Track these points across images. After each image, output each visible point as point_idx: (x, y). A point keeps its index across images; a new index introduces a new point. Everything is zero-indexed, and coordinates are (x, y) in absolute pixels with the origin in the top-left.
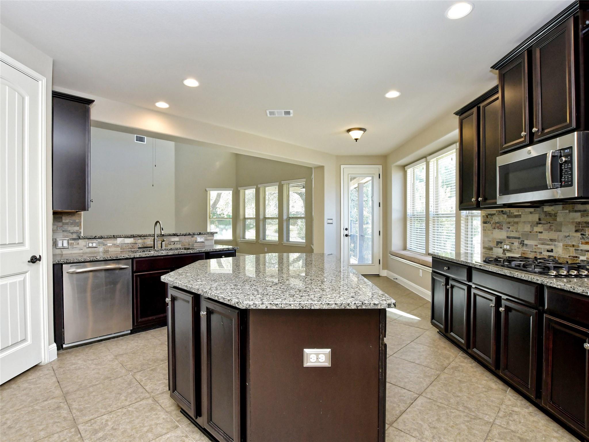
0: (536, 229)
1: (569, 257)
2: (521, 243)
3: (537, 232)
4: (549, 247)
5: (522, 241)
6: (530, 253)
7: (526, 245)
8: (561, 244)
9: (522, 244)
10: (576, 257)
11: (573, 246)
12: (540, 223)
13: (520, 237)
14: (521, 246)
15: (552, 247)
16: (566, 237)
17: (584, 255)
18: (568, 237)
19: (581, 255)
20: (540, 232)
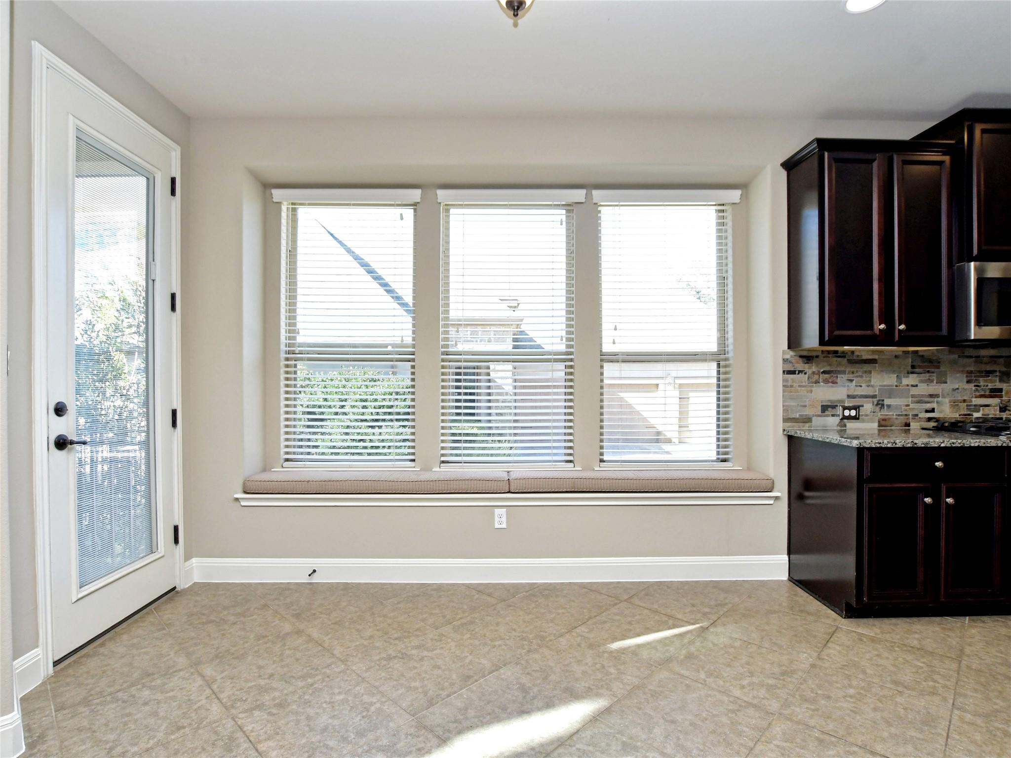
0: (905, 381)
1: (960, 416)
2: (877, 405)
3: (908, 385)
4: (929, 406)
5: (879, 400)
6: (896, 418)
7: (889, 406)
8: (947, 400)
9: (880, 406)
10: (969, 415)
11: (964, 401)
12: (912, 373)
13: (876, 395)
14: (878, 408)
15: (935, 405)
16: (954, 390)
17: (978, 411)
18: (957, 391)
19: (974, 411)
20: (913, 386)
